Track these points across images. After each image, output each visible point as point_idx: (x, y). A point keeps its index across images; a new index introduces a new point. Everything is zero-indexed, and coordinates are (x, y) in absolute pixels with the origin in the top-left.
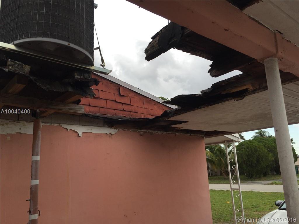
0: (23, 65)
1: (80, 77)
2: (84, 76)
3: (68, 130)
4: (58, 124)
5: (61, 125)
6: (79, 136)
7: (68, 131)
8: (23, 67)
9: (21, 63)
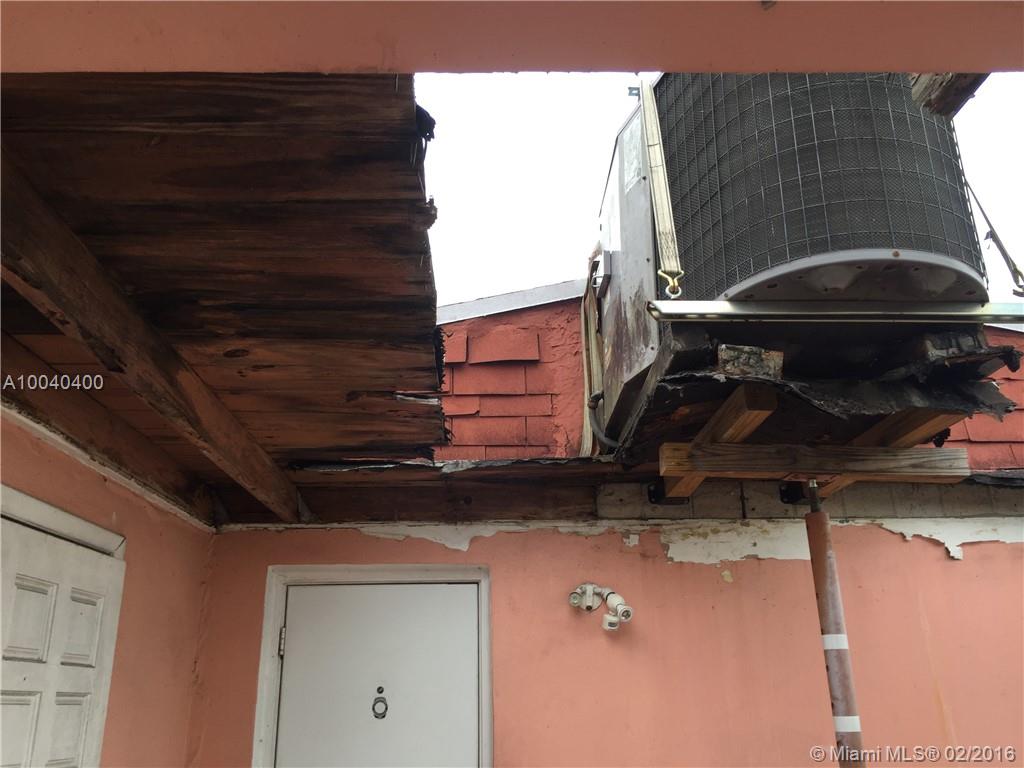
0: (760, 355)
1: (945, 351)
2: (959, 347)
3: (908, 538)
4: (869, 521)
5: (878, 521)
6: (953, 558)
7: (906, 541)
8: (762, 360)
9: (755, 349)
